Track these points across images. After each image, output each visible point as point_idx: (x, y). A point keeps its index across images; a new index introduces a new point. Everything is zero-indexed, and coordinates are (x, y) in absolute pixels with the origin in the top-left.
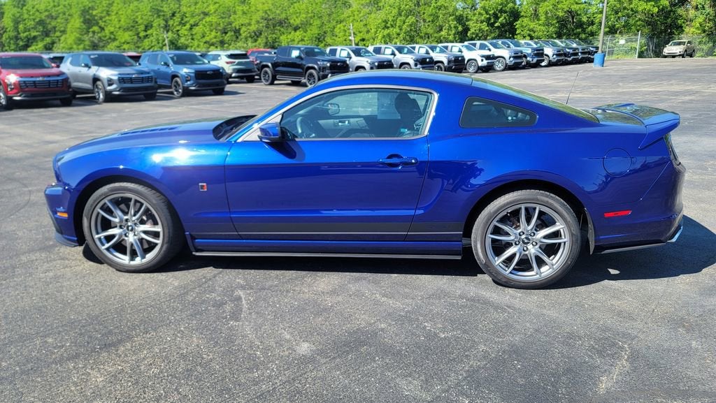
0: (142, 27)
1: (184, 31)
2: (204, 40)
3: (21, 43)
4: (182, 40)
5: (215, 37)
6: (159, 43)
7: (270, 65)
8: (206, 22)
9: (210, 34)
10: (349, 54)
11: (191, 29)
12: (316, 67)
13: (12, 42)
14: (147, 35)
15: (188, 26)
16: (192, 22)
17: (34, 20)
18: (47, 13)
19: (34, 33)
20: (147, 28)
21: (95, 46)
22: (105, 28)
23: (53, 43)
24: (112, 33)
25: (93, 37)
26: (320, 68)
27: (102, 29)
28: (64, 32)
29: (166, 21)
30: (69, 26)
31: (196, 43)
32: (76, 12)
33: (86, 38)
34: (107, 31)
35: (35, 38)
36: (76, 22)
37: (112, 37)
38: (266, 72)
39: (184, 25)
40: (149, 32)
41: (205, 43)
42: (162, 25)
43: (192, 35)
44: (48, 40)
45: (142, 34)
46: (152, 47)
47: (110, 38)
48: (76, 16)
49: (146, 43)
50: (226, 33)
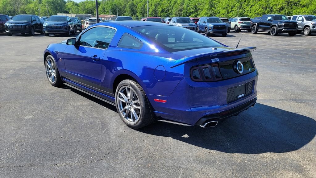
0: (230, 7)
1: (248, 8)
2: (255, 12)
3: (188, 14)
4: (246, 13)
5: (260, 11)
6: (235, 14)
7: (256, 24)
8: (258, 4)
9: (258, 10)
10: (303, 19)
11: (251, 7)
12: (277, 25)
13: (185, 14)
14: (232, 11)
15: (250, 6)
16: (252, 5)
17: (193, 5)
18: (198, 3)
19: (192, 11)
20: (232, 8)
21: (211, 15)
22: (217, 8)
23: (198, 14)
24: (219, 10)
25: (212, 12)
26: (278, 26)
27: (215, 8)
28: (202, 10)
29: (241, 4)
30: (204, 8)
31: (251, 14)
32: (208, 2)
33: (209, 12)
34: (217, 10)
35: (193, 12)
36: (207, 6)
37: (218, 12)
38: (254, 27)
39: (248, 5)
40: (232, 9)
41: (256, 14)
42: (239, 6)
43: (251, 10)
44: (196, 13)
45: (230, 10)
46: (232, 16)
47: (217, 12)
48: (207, 4)
49: (231, 14)
50: (266, 9)
